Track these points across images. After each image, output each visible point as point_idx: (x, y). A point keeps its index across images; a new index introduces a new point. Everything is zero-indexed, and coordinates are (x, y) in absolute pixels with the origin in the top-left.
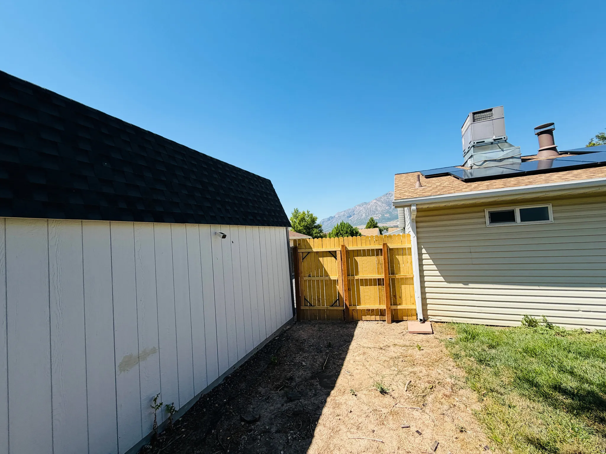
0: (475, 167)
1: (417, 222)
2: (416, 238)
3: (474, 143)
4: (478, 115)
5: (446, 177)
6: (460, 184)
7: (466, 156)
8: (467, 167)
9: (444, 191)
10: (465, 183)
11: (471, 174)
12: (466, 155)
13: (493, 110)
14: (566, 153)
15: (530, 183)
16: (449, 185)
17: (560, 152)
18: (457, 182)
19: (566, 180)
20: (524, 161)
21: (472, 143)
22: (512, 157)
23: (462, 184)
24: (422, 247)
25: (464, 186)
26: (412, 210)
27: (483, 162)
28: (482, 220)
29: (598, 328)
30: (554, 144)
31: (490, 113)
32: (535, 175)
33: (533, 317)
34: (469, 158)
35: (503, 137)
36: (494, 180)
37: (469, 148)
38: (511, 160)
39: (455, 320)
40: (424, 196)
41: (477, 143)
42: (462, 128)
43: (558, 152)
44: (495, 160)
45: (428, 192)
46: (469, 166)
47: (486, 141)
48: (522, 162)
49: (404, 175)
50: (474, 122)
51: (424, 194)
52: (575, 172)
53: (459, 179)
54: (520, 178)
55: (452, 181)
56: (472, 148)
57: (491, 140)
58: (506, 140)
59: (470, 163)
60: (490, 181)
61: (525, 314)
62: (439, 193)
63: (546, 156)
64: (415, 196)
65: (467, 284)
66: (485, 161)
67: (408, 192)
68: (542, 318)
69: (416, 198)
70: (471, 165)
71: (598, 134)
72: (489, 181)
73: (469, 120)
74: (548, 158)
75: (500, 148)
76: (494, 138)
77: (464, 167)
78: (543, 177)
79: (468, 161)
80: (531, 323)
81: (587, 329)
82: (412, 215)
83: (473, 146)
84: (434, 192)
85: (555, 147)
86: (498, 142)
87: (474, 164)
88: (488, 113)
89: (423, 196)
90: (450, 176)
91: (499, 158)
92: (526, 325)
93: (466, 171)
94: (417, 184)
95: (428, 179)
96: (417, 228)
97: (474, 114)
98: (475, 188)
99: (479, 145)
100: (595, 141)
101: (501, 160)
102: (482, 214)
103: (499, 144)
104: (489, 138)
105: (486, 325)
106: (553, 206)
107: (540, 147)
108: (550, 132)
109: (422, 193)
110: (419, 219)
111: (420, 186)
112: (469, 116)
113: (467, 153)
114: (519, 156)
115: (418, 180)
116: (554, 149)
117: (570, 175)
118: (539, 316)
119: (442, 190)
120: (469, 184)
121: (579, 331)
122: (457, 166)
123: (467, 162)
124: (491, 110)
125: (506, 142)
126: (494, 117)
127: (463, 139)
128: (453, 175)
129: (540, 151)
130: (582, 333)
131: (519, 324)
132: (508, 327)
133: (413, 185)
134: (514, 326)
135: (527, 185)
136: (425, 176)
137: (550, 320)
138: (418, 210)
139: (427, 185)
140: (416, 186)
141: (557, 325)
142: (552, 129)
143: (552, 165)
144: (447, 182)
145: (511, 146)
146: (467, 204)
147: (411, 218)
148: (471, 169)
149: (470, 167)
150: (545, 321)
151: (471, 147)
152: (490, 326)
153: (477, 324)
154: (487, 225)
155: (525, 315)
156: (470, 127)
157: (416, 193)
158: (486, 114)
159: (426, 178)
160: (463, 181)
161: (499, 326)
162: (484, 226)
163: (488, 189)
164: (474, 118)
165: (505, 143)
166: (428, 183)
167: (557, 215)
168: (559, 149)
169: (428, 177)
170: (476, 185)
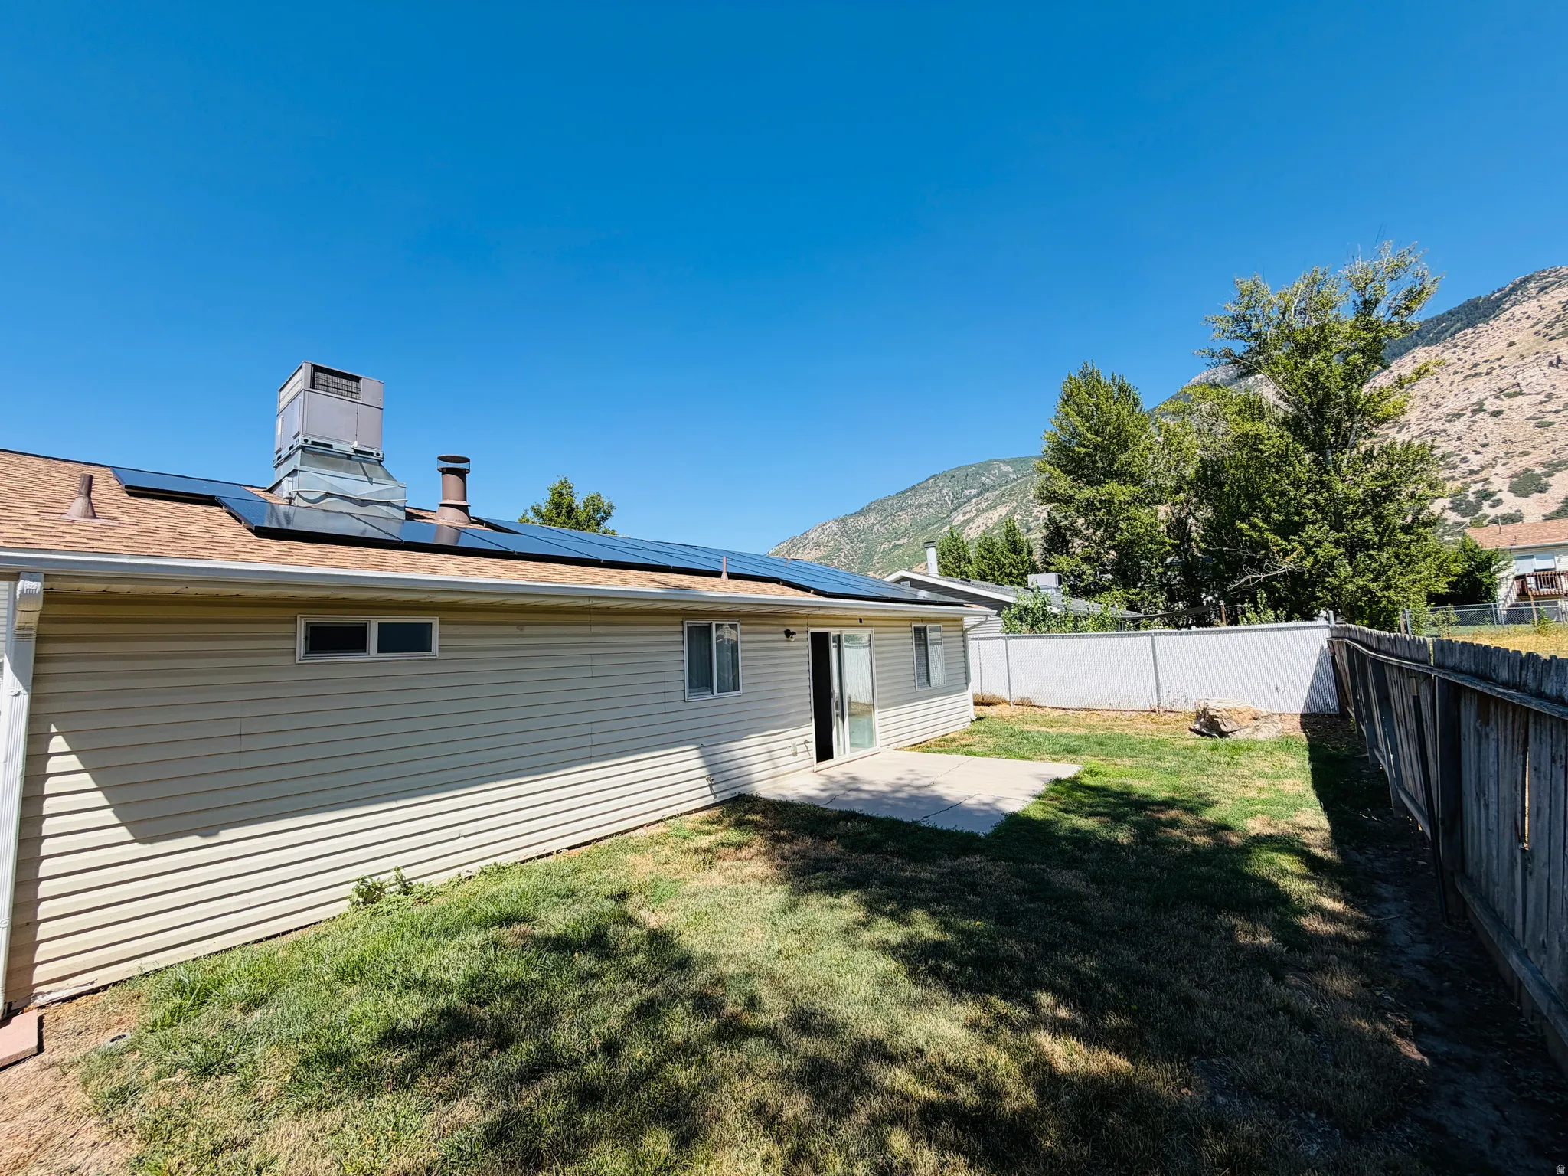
0: (298, 501)
1: (40, 639)
2: (25, 698)
3: (306, 441)
4: (325, 376)
5: (205, 508)
6: (241, 538)
7: (281, 467)
8: (278, 499)
9: (178, 546)
10: (254, 537)
11: (287, 517)
12: (282, 463)
13: (361, 381)
14: (481, 522)
15: (405, 568)
16: (202, 535)
17: (474, 518)
18: (234, 530)
19: (465, 573)
20: (410, 517)
21: (301, 439)
22: (388, 504)
23: (244, 539)
24: (53, 729)
25: (251, 546)
26: (18, 593)
27: (320, 495)
28: (288, 644)
29: (483, 864)
30: (465, 500)
31: (354, 384)
32: (419, 554)
33: (375, 879)
34: (288, 475)
35: (375, 453)
36: (333, 546)
37: (291, 448)
38: (385, 508)
39: (149, 964)
40: (91, 550)
41: (313, 443)
42: (281, 390)
43: (470, 518)
44: (350, 499)
45: (113, 539)
46: (285, 494)
47: (336, 446)
48: (407, 519)
49: (38, 462)
50: (313, 388)
51: (93, 544)
52: (483, 561)
53: (240, 522)
54: (390, 553)
55: (218, 523)
56: (300, 451)
57: (348, 449)
58: (380, 461)
59: (288, 487)
60: (324, 546)
61: (359, 876)
62: (155, 549)
63: (450, 518)
64: (51, 543)
65: (215, 834)
66: (328, 495)
67: (21, 524)
68: (394, 873)
69: (50, 551)
70: (290, 494)
71: (534, 504)
72: (319, 545)
73: (301, 379)
74: (452, 525)
75: (366, 475)
76: (355, 445)
77: (272, 495)
78: (432, 560)
79: (284, 483)
80: (370, 895)
81: (467, 871)
82: (18, 613)
83: (303, 448)
84: (137, 545)
85: (467, 506)
86: (361, 459)
87: (298, 494)
88: (350, 383)
89: (87, 550)
90: (218, 509)
91: (361, 495)
92: (358, 904)
93: (276, 506)
94: (80, 503)
95: (138, 499)
96: (38, 660)
97: (316, 369)
98: (276, 558)
99: (318, 451)
100: (530, 515)
101: (364, 503)
102: (290, 628)
103: (364, 465)
104: (345, 442)
105: (256, 942)
106: (441, 623)
107: (444, 499)
108: (461, 474)
109: (86, 541)
110: (51, 629)
111: (90, 514)
112: (301, 367)
113: (286, 459)
114: (401, 505)
115: (84, 490)
116: (464, 509)
117: (475, 566)
118: (389, 871)
119: (172, 544)
120: (266, 542)
121: (456, 880)
122: (252, 487)
123: (281, 481)
124: (357, 379)
125: (381, 466)
126: (363, 398)
127: (280, 420)
128: (226, 507)
129: (442, 505)
130: (461, 882)
131: (344, 906)
132: (315, 924)
133: (60, 505)
134: (331, 916)
135: (396, 571)
136: (127, 487)
137: (407, 874)
138: (50, 596)
139: (124, 518)
140: (69, 511)
141: (420, 881)
142: (465, 469)
143: (457, 540)
144: (203, 524)
145: (389, 476)
146: (249, 598)
147: (16, 624)
148: (290, 504)
149: (287, 498)
150: (400, 880)
151: (297, 449)
152: (268, 938)
153: (226, 950)
154: (297, 658)
155: (358, 880)
156: (301, 397)
157: (61, 534)
158: (344, 381)
159: (130, 494)
160: (250, 530)
161: (291, 931)
162: (288, 660)
163: (310, 565)
164: (314, 378)
165: (379, 467)
166: (130, 511)
167: (447, 642)
168: (472, 513)
169: (134, 491)
170: (284, 548)
